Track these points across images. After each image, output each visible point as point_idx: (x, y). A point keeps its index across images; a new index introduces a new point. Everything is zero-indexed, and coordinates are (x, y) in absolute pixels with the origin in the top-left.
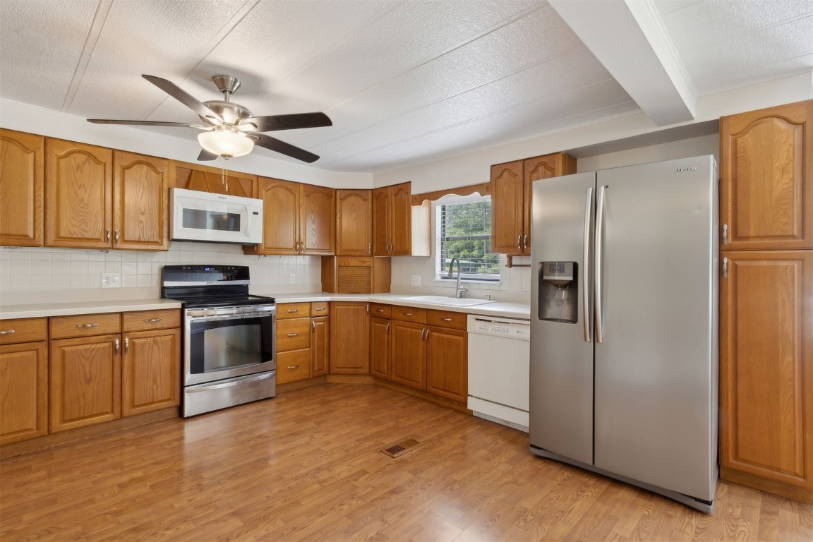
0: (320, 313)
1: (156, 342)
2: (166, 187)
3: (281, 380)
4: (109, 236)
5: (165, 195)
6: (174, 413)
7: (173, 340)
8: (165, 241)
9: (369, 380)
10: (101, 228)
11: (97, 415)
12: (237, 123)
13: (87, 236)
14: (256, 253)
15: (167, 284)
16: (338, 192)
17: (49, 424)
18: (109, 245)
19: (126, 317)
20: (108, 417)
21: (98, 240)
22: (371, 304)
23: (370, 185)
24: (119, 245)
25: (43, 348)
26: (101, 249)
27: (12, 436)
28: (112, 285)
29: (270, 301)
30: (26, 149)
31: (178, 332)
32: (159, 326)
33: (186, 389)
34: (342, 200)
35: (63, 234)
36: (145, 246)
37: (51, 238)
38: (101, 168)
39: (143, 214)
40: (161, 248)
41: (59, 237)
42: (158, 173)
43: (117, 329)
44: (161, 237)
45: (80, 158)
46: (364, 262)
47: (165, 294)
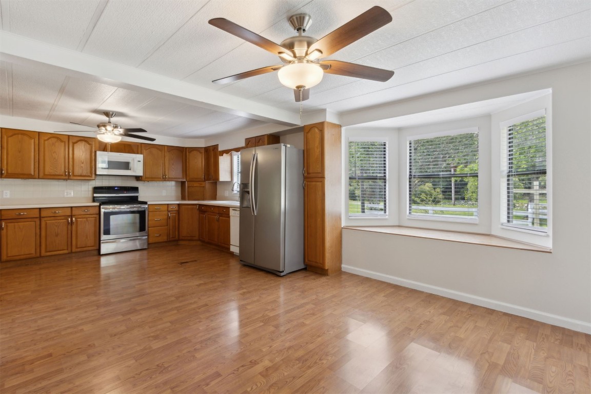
0: (173, 210)
1: (87, 220)
2: (93, 150)
3: (151, 241)
4: (67, 174)
5: (93, 154)
6: (96, 252)
7: (95, 220)
8: (93, 175)
9: (199, 243)
10: (63, 170)
11: (61, 250)
12: (113, 130)
13: (57, 174)
14: (141, 180)
15: (95, 195)
16: (187, 149)
17: (40, 253)
18: (67, 177)
19: (73, 209)
20: (66, 252)
21: (62, 175)
22: (200, 205)
23: (203, 145)
24: (71, 178)
25: (38, 220)
26: (64, 179)
27: (25, 256)
28: (69, 196)
29: (145, 203)
30: (31, 138)
31: (97, 216)
32: (88, 213)
33: (102, 241)
34: (189, 152)
35: (46, 173)
36: (85, 178)
37: (41, 175)
38: (63, 144)
39: (83, 163)
40: (92, 178)
41: (44, 175)
42: (90, 144)
43: (69, 214)
44: (91, 173)
45: (54, 140)
46: (201, 184)
47: (94, 199)
